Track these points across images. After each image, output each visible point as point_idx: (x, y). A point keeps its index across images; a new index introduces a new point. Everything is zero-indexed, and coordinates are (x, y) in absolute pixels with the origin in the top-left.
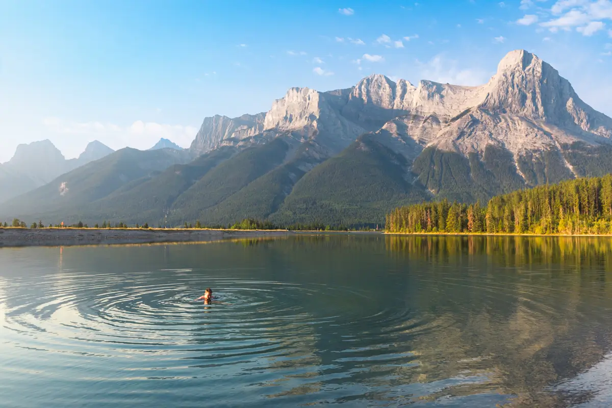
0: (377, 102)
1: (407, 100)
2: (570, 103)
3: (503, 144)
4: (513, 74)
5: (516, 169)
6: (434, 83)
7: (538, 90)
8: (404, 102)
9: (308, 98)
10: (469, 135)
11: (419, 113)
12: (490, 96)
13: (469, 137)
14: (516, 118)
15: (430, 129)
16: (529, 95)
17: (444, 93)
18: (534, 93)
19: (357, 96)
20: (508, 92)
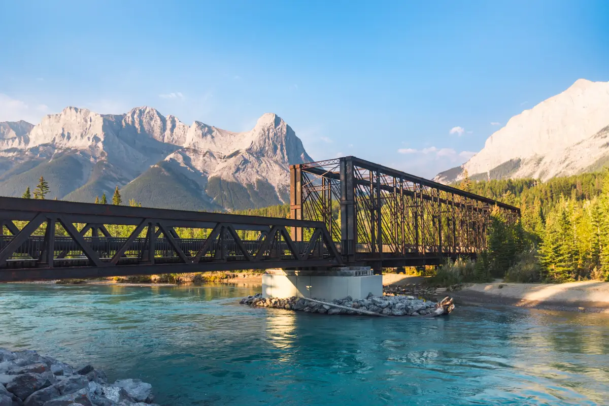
0: (149, 132)
1: (176, 134)
2: (302, 155)
3: (267, 180)
4: (268, 130)
5: (278, 198)
6: (205, 126)
7: (284, 144)
8: (174, 135)
9: (89, 120)
10: (243, 170)
11: (197, 148)
12: (254, 143)
13: (243, 172)
14: (271, 162)
15: (209, 163)
16: (279, 147)
17: (214, 134)
18: (282, 145)
19: (130, 123)
20: (265, 142)
